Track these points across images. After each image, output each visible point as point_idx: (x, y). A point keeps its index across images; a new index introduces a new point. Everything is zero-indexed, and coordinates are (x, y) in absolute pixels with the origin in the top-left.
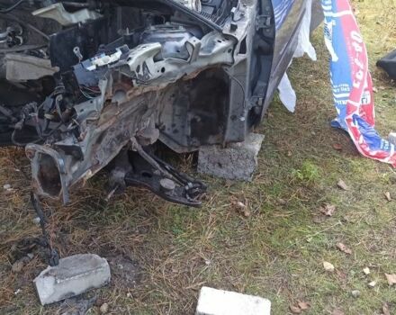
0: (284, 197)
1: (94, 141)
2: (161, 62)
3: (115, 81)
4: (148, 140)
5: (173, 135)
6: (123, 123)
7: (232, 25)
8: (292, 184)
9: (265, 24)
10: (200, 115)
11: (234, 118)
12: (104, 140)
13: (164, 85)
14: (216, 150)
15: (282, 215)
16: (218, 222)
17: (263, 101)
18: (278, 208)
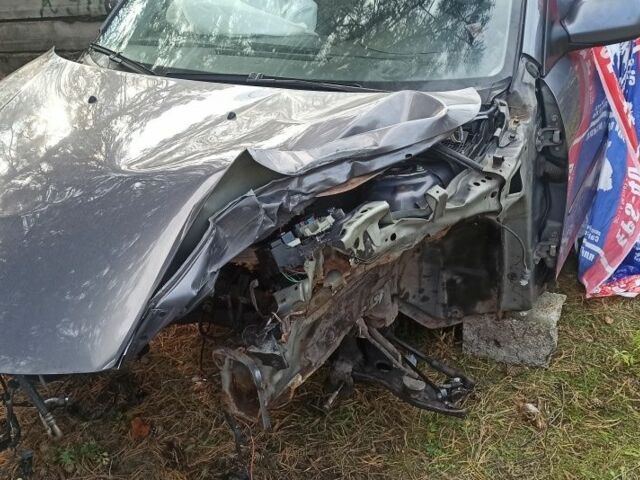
0: (602, 394)
1: (302, 337)
2: (390, 226)
3: (327, 257)
4: (383, 320)
5: (421, 304)
6: (344, 305)
7: (495, 159)
8: (615, 371)
9: (551, 140)
10: (461, 275)
11: (513, 277)
12: (317, 331)
13: (397, 254)
14: (489, 322)
15: (600, 426)
16: (495, 437)
17: (558, 249)
18: (591, 414)
